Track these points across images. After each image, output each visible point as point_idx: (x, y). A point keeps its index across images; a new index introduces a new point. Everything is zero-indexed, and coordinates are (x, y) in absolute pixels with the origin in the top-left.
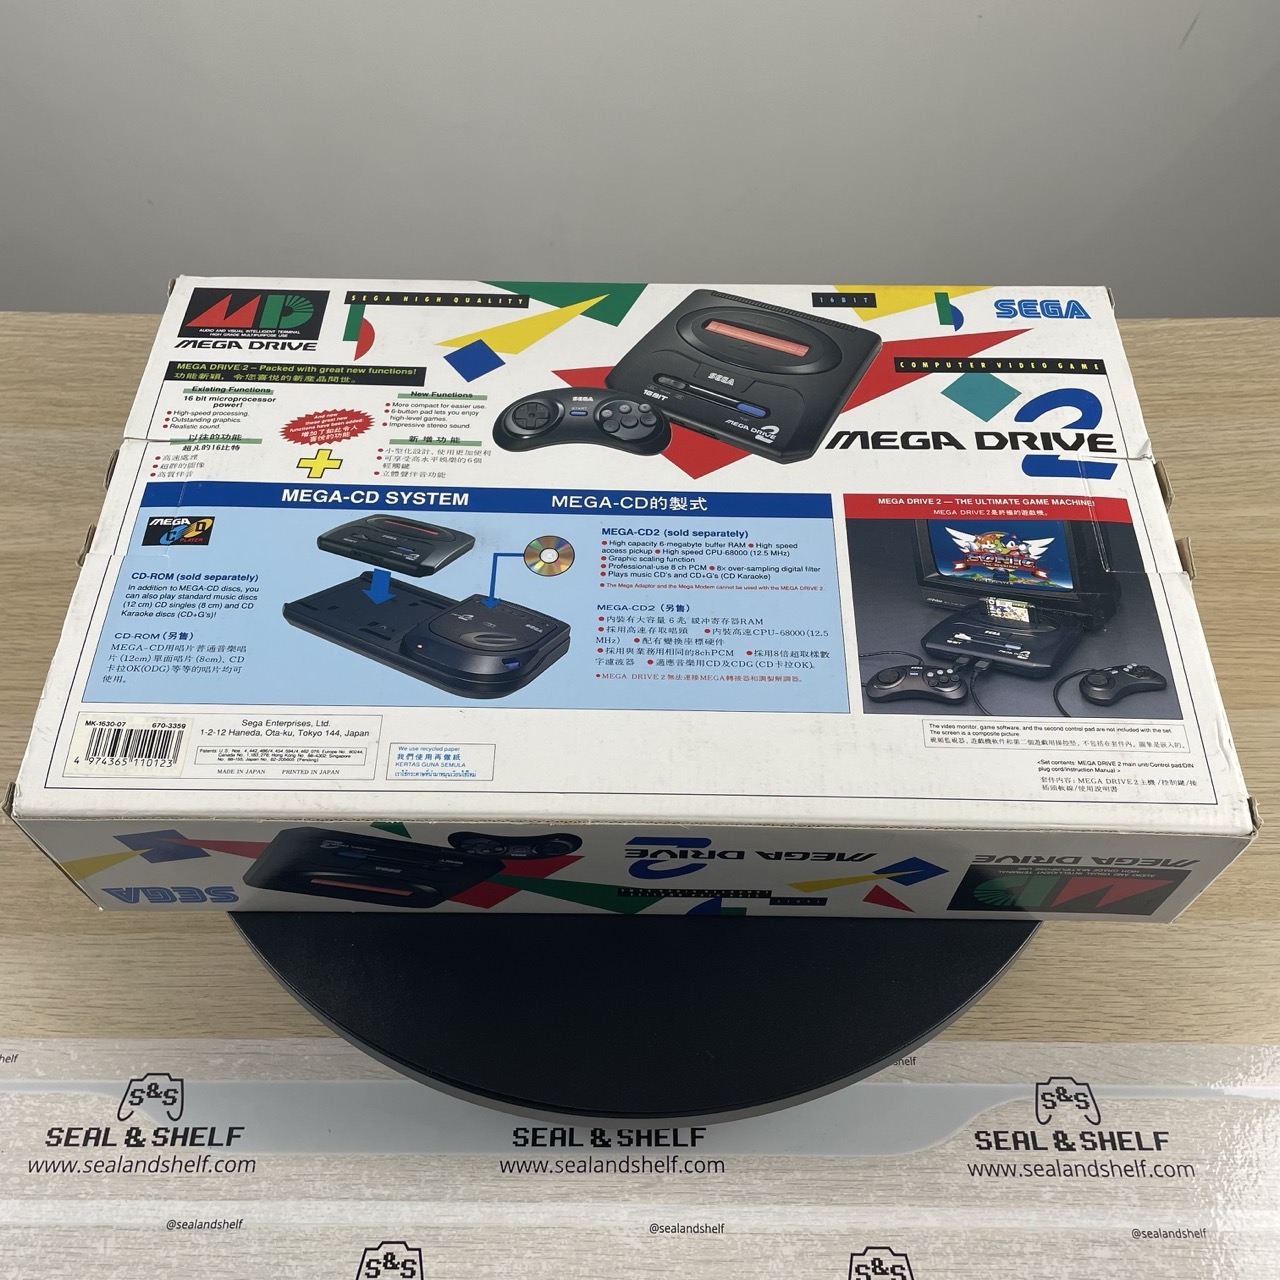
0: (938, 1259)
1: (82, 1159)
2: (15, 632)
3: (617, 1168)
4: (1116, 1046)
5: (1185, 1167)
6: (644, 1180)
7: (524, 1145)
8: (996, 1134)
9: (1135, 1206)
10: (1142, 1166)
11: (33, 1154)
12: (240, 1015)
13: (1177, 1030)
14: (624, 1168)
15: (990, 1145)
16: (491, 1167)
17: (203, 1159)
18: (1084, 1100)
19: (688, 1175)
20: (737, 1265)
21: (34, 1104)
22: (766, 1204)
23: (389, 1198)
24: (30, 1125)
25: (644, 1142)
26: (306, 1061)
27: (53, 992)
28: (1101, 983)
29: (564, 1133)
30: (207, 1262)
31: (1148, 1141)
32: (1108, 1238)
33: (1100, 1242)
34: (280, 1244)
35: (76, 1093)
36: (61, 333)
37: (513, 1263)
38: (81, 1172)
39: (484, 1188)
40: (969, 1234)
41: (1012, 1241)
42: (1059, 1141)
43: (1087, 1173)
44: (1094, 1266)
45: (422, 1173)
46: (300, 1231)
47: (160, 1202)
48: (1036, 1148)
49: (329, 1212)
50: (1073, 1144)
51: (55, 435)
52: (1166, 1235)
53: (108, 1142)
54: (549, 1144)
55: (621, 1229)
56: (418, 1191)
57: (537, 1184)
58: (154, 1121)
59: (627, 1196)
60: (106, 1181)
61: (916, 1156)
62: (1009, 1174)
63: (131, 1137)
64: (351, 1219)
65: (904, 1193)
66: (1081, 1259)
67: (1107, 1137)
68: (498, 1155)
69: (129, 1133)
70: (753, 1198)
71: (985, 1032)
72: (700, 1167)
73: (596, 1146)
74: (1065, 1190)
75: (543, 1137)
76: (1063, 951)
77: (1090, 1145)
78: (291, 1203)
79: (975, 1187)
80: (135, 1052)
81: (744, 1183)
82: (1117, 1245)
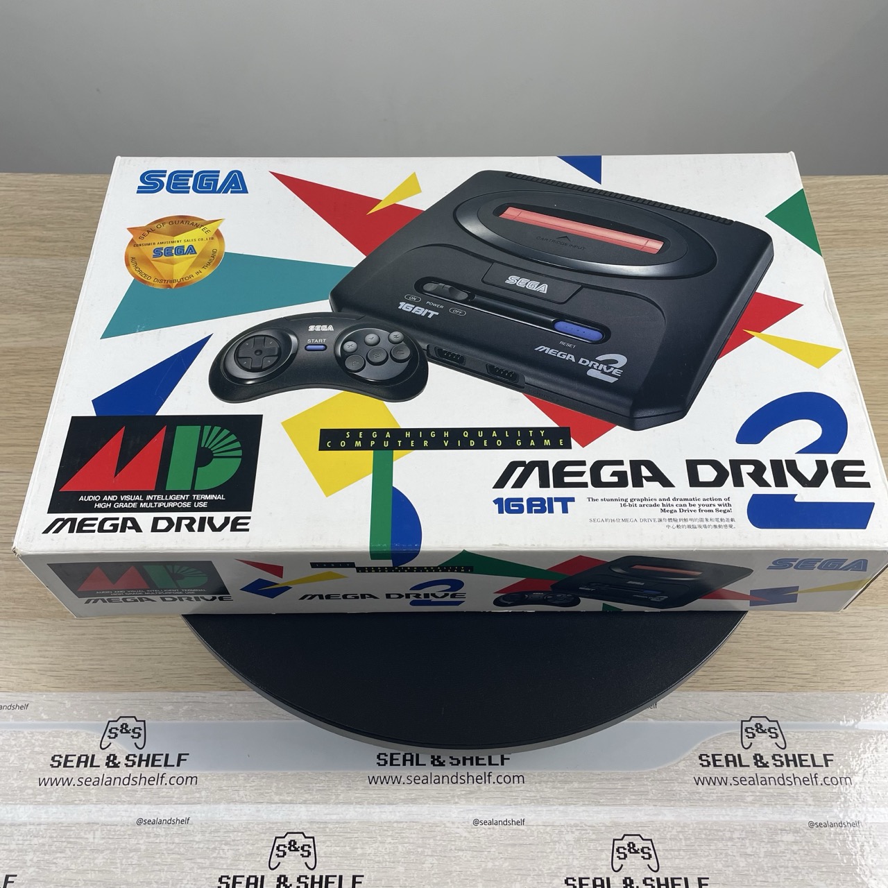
0: (673, 843)
1: (76, 777)
2: (16, 405)
3: (450, 781)
4: (797, 695)
5: (845, 778)
6: (468, 789)
7: (384, 765)
8: (713, 756)
9: (810, 805)
10: (816, 778)
11: (42, 773)
12: (183, 675)
13: (839, 683)
14: (454, 780)
15: (709, 763)
16: (362, 781)
17: (160, 776)
18: (774, 732)
19: (499, 785)
20: (534, 847)
21: (40, 738)
22: (553, 805)
23: (291, 802)
24: (38, 753)
25: (468, 762)
26: (231, 708)
27: (52, 660)
28: (786, 650)
30: (165, 847)
31: (820, 760)
32: (792, 828)
33: (786, 830)
34: (216, 835)
35: (70, 731)
36: (41, 188)
37: (379, 847)
38: (76, 785)
39: (357, 795)
40: (695, 825)
41: (724, 830)
42: (757, 761)
43: (777, 782)
44: (782, 847)
45: (314, 785)
46: (229, 824)
47: (131, 806)
48: (741, 765)
49: (248, 812)
50: (767, 763)
51: (38, 262)
52: (832, 825)
53: (94, 765)
54: (402, 764)
55: (453, 823)
56: (311, 797)
57: (395, 792)
58: (125, 749)
59: (457, 800)
60: (93, 791)
61: (658, 771)
62: (723, 783)
63: (110, 761)
64: (265, 817)
65: (649, 797)
66: (773, 842)
67: (791, 758)
68: (366, 772)
69: (108, 758)
70: (545, 801)
71: (705, 685)
72: (507, 779)
73: (434, 765)
74: (761, 794)
75: (398, 759)
76: (759, 628)
77: (779, 763)
78: (222, 807)
79: (701, 792)
80: (110, 702)
81: (538, 791)
82: (797, 832)
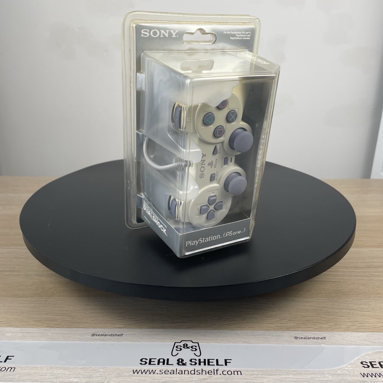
3: (189, 373)
6: (202, 377)
7: (145, 364)
8: (370, 363)
12: (24, 321)
14: (193, 372)
15: (368, 366)
16: (128, 372)
19: (224, 376)
25: (202, 364)
26: (49, 335)
29: (164, 360)
57: (150, 378)
68: (132, 367)
71: (355, 330)
72: (230, 373)
73: (179, 365)
75: (154, 362)
79: (366, 381)
